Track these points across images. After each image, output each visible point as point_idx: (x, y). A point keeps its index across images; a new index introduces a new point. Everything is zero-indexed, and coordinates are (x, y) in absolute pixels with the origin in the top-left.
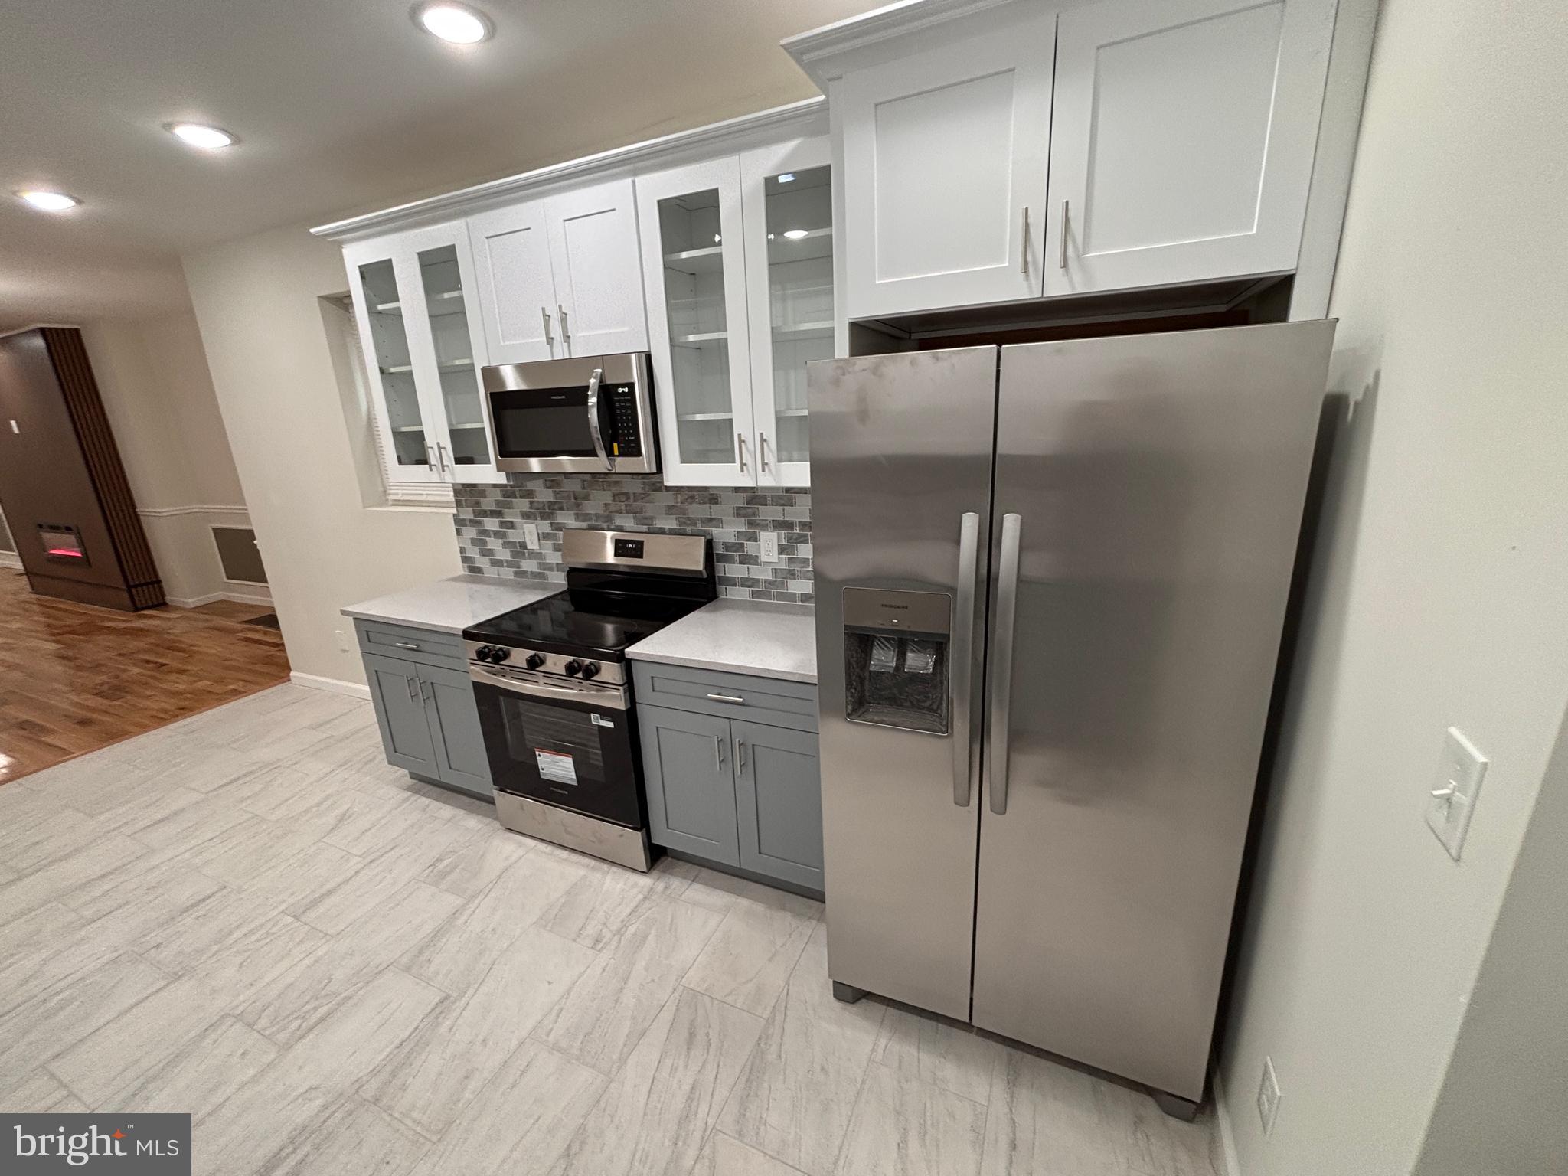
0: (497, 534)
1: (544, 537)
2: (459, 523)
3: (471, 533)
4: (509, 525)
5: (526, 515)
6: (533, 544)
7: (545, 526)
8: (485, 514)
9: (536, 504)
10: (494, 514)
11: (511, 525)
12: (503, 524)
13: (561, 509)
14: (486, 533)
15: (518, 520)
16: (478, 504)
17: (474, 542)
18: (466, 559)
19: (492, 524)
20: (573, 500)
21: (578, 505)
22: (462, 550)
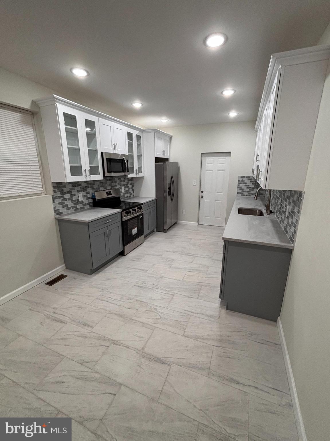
0: (69, 199)
1: (84, 196)
2: (54, 198)
3: (59, 201)
4: (73, 195)
5: (79, 191)
6: (81, 199)
7: (84, 193)
8: (65, 193)
9: (82, 188)
10: (68, 193)
11: (74, 195)
12: (71, 195)
13: (89, 188)
14: (65, 199)
15: (76, 193)
16: (62, 190)
17: (60, 204)
18: (56, 211)
19: (67, 196)
20: (91, 185)
21: (92, 186)
22: (55, 208)
